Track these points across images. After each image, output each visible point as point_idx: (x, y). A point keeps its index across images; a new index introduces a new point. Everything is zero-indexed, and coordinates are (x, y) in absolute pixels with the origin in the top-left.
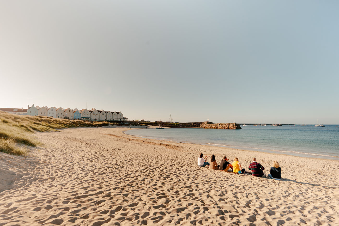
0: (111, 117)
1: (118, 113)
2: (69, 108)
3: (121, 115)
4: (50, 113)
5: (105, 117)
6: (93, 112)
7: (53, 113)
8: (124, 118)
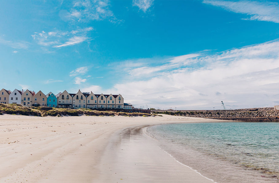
0: (104, 102)
1: (115, 96)
2: (40, 91)
3: (121, 99)
4: (12, 99)
5: (96, 102)
6: (76, 96)
7: (17, 99)
8: (125, 104)
